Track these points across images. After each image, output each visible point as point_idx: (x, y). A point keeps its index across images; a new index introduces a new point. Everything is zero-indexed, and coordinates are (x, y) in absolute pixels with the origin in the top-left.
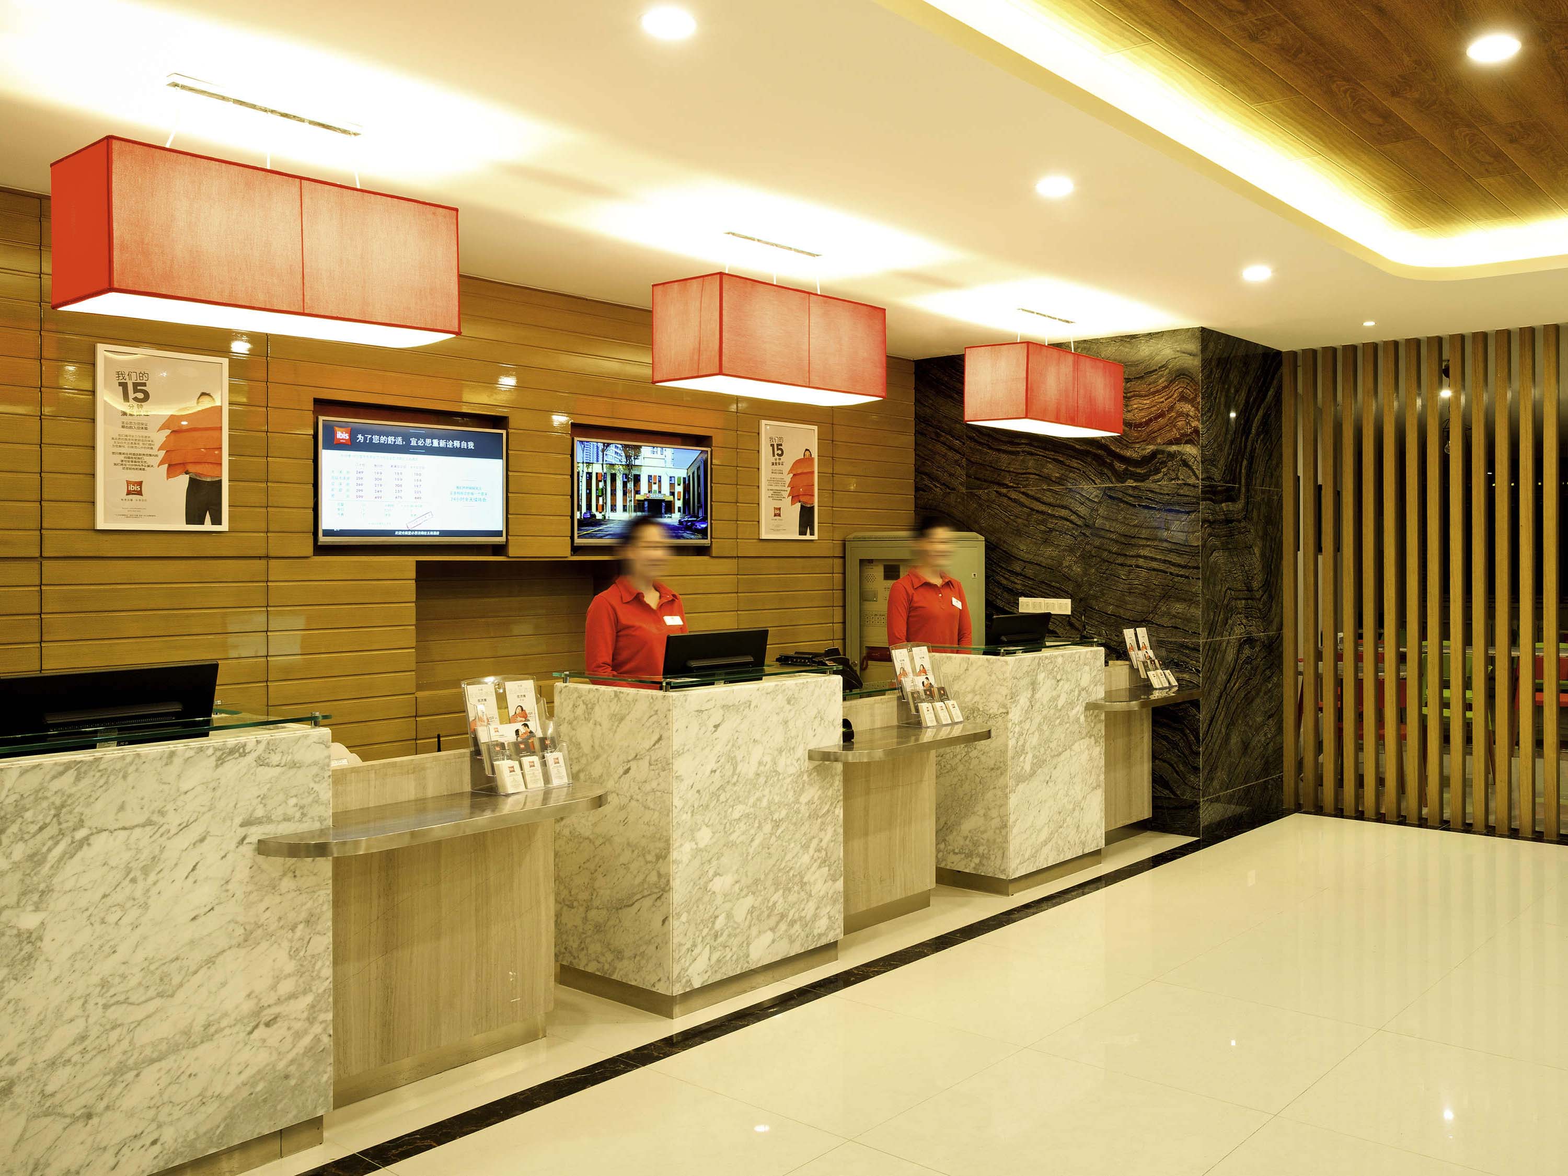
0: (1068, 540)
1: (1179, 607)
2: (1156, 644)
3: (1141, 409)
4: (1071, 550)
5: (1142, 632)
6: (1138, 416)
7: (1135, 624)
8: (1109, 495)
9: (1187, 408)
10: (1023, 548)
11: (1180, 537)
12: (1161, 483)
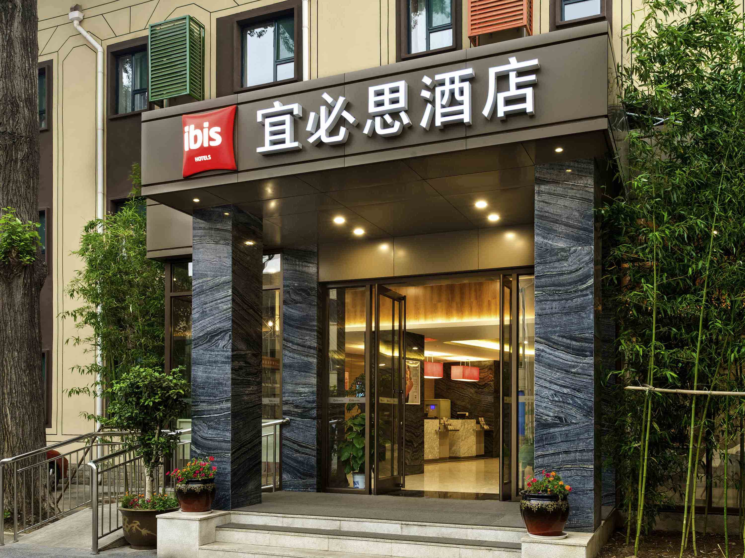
0: (467, 401)
1: (490, 414)
2: (485, 421)
3: (483, 375)
4: (468, 403)
5: (482, 418)
6: (482, 377)
7: (481, 417)
8: (476, 392)
9: (491, 376)
10: (458, 402)
11: (490, 400)
12: (486, 390)
